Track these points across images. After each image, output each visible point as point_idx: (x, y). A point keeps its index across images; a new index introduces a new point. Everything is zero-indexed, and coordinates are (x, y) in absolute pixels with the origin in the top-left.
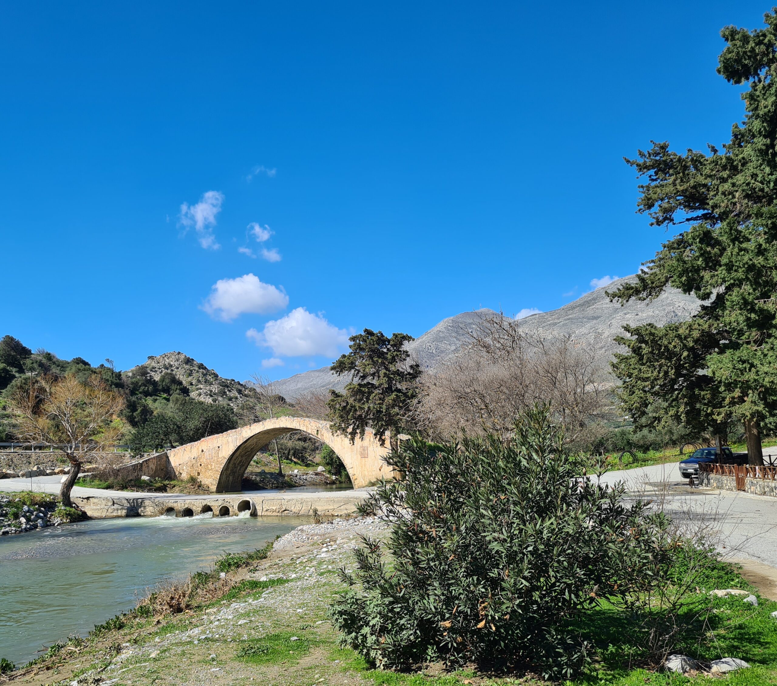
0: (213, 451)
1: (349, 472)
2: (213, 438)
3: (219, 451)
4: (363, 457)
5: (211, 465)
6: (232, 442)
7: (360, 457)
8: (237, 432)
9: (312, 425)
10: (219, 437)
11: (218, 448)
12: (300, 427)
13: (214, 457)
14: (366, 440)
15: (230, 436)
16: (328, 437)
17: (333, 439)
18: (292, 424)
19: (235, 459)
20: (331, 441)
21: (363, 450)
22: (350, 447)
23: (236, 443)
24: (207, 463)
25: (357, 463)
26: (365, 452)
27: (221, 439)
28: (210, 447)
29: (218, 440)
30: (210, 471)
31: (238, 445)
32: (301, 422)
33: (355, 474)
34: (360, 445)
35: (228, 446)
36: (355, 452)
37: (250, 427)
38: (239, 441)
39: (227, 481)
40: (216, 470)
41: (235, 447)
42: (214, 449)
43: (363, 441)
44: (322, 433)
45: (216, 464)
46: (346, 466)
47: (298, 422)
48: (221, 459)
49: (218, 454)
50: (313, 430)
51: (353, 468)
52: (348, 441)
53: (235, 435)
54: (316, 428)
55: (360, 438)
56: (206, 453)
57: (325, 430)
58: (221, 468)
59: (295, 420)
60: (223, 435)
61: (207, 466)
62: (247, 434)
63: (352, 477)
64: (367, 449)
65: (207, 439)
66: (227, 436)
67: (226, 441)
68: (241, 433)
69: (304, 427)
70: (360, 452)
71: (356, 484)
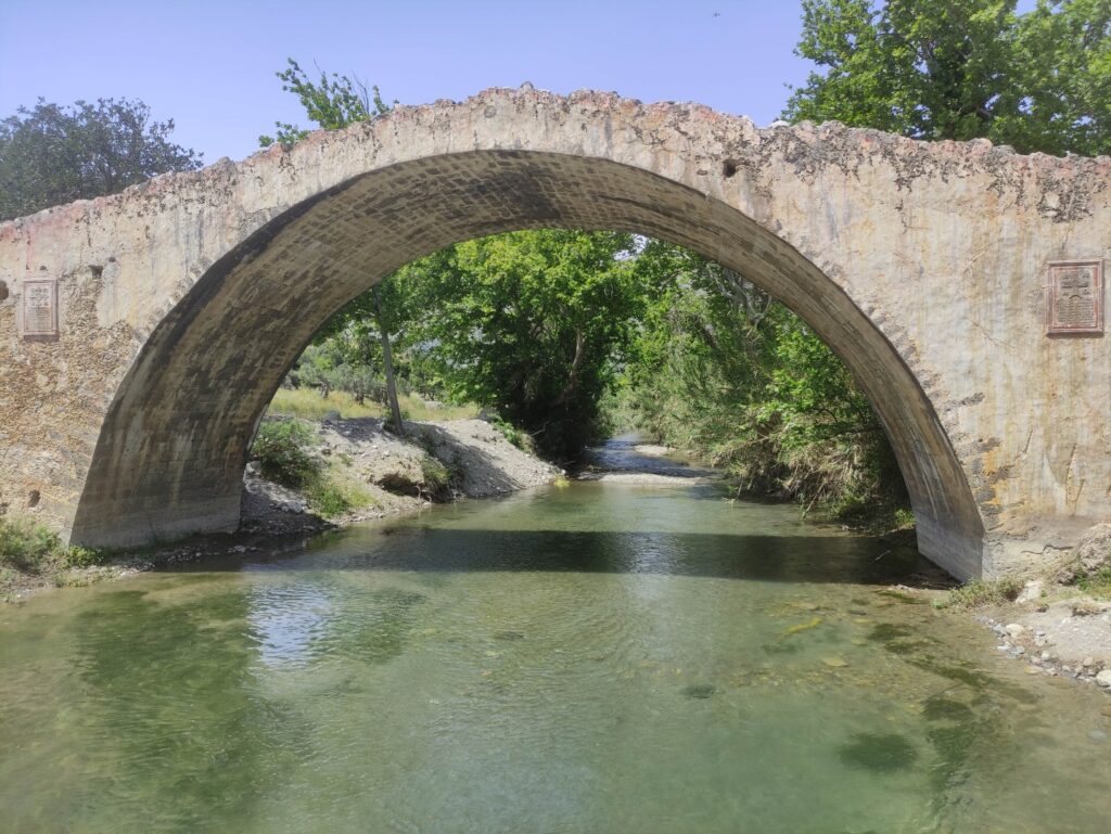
0: (64, 295)
1: (949, 424)
2: (61, 221)
3: (97, 291)
4: (1065, 331)
5: (53, 374)
6: (177, 243)
7: (1036, 330)
8: (209, 183)
9: (691, 133)
10: (99, 215)
11: (90, 275)
12: (611, 147)
13: (68, 327)
14: (1088, 219)
15: (163, 207)
16: (802, 203)
17: (839, 214)
18: (558, 128)
19: (202, 349)
20: (824, 230)
21: (1067, 286)
22: (961, 269)
23: (201, 246)
24: (28, 362)
25: (1016, 371)
26: (1085, 297)
27: (109, 226)
28: (43, 268)
29: (91, 228)
30: (48, 407)
31: (214, 261)
32: (618, 116)
33: (994, 443)
34: (1044, 255)
35: (149, 263)
36: (1006, 298)
37: (286, 155)
38: (218, 238)
39: (154, 458)
40: (80, 401)
41: (192, 270)
42: (68, 281)
43: (1063, 225)
44: (763, 183)
45: (79, 368)
46: (928, 384)
47: (595, 114)
48: (109, 340)
49: (93, 308)
50: (702, 162)
51: (980, 400)
52: (951, 227)
53: (192, 200)
54: (718, 148)
55: (1042, 208)
56: (20, 306)
57: (785, 163)
58: (109, 391)
59: (579, 106)
60: (124, 200)
61: (28, 374)
62: (265, 192)
63: (974, 458)
64: (1096, 278)
65: (25, 226)
66: (146, 209)
67: (141, 234)
68: (232, 190)
69: (639, 146)
70: (1041, 295)
71: (1005, 502)
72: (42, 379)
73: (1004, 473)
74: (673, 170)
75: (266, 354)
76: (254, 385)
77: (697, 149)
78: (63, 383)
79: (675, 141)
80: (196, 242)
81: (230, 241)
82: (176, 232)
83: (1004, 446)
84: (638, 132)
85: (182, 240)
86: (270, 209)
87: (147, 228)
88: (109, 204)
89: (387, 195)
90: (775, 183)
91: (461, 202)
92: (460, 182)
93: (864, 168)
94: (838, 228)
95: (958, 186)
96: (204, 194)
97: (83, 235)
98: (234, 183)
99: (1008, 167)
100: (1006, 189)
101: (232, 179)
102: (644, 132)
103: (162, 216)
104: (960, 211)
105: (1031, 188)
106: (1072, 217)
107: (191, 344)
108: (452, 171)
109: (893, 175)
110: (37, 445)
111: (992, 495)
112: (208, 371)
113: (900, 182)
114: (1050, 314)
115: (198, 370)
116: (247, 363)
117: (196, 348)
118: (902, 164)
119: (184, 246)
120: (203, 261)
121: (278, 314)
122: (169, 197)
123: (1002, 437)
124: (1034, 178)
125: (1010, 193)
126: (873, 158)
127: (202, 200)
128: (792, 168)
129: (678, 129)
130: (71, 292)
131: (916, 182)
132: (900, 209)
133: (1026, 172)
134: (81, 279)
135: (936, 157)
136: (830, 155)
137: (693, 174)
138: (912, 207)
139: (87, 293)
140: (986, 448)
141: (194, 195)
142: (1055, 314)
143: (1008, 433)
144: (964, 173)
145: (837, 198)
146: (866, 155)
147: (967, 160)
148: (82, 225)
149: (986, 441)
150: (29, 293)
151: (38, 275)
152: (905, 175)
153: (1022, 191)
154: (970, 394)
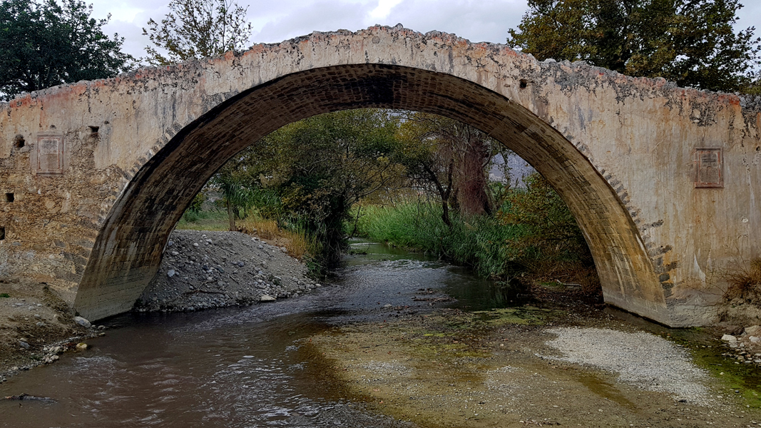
0: (69, 145)
1: (645, 238)
2: (67, 94)
3: (94, 144)
4: (704, 186)
5: (59, 200)
6: (156, 114)
7: (689, 186)
8: (180, 74)
9: (501, 62)
10: (97, 91)
11: (89, 133)
12: (452, 67)
13: (71, 168)
14: (714, 125)
15: (146, 88)
16: (565, 108)
17: (586, 116)
18: (419, 53)
19: (157, 183)
20: (577, 124)
21: (705, 161)
22: (651, 150)
23: (174, 116)
24: (39, 192)
25: (680, 209)
26: (714, 167)
27: (105, 100)
28: (53, 126)
29: (91, 100)
30: (54, 223)
31: (183, 126)
32: (456, 49)
33: (668, 248)
34: (693, 144)
35: (135, 127)
36: (674, 166)
37: (237, 59)
38: (187, 110)
39: (118, 260)
40: (79, 220)
41: (167, 131)
42: (72, 136)
43: (702, 128)
44: (543, 94)
45: (80, 196)
46: (634, 214)
47: (442, 47)
48: (103, 178)
49: (91, 155)
50: (507, 79)
51: (661, 224)
52: (646, 126)
53: (168, 85)
54: (516, 72)
55: (692, 118)
56: (34, 152)
57: (555, 83)
58: (102, 213)
59: (433, 41)
60: (117, 83)
61: (39, 200)
62: (220, 82)
63: (659, 256)
64: (719, 157)
65: (39, 97)
66: (133, 89)
67: (129, 106)
68: (198, 80)
69: (469, 68)
70: (692, 165)
71: (675, 281)
72: (49, 204)
73: (673, 265)
74: (490, 83)
75: (186, 187)
76: (174, 208)
77: (504, 72)
78: (66, 207)
79: (491, 66)
80: (171, 113)
81: (195, 113)
82: (156, 106)
83: (673, 249)
84: (469, 59)
85: (160, 111)
86: (225, 94)
87: (134, 102)
88: (105, 84)
89: (295, 86)
90: (549, 95)
91: (337, 91)
92: (344, 80)
93: (599, 89)
94: (585, 122)
95: (649, 103)
96: (177, 81)
97: (84, 106)
98: (199, 75)
99: (675, 94)
100: (673, 106)
101: (198, 72)
102: (473, 59)
103: (146, 94)
104: (650, 117)
105: (686, 106)
106: (707, 124)
107: (153, 180)
108: (344, 73)
109: (615, 95)
110: (45, 250)
111: (668, 278)
112: (155, 199)
113: (618, 98)
114: (697, 177)
115: (151, 199)
116: (175, 193)
117: (154, 183)
118: (619, 89)
119: (161, 116)
120: (176, 126)
121: (201, 161)
122: (151, 82)
123: (673, 245)
124: (688, 100)
125: (676, 108)
126: (604, 84)
127: (176, 85)
128: (559, 87)
129: (493, 59)
130: (75, 143)
131: (627, 99)
132: (618, 114)
133: (684, 98)
134: (81, 135)
135: (637, 86)
136: (580, 81)
137: (502, 86)
138: (625, 113)
139: (87, 145)
140: (664, 251)
141: (169, 82)
142: (700, 177)
143: (675, 242)
144: (652, 96)
145: (584, 106)
146: (600, 82)
147: (653, 89)
148: (84, 98)
149: (664, 247)
150: (41, 143)
151: (48, 131)
152: (621, 95)
153: (681, 108)
154: (656, 221)
